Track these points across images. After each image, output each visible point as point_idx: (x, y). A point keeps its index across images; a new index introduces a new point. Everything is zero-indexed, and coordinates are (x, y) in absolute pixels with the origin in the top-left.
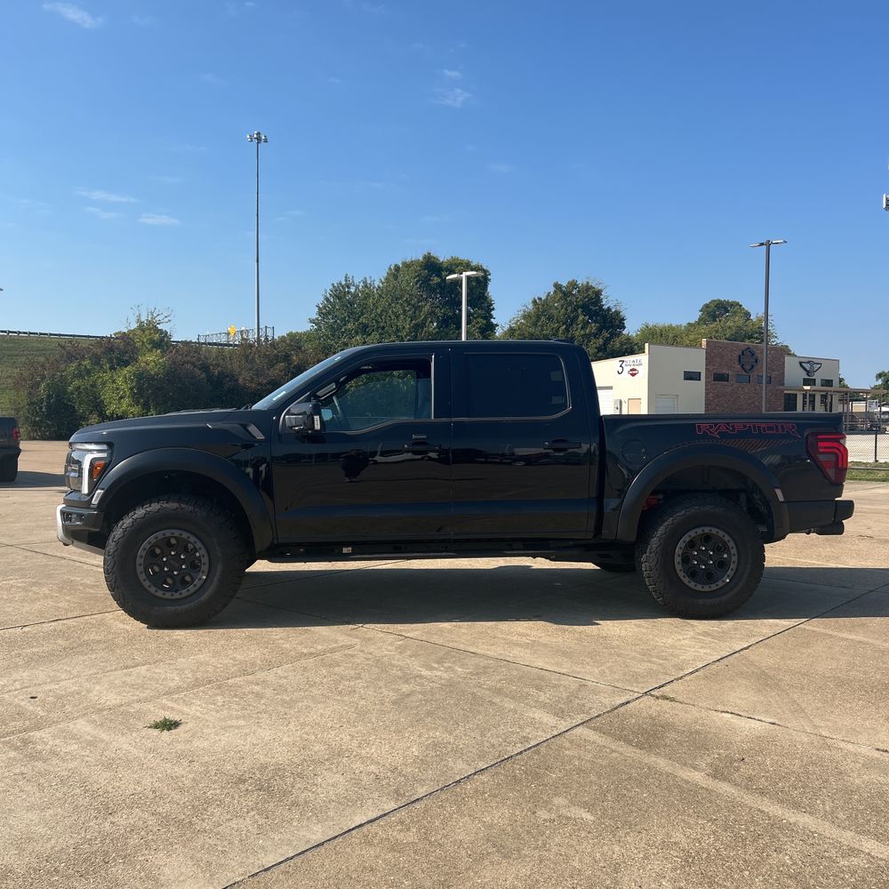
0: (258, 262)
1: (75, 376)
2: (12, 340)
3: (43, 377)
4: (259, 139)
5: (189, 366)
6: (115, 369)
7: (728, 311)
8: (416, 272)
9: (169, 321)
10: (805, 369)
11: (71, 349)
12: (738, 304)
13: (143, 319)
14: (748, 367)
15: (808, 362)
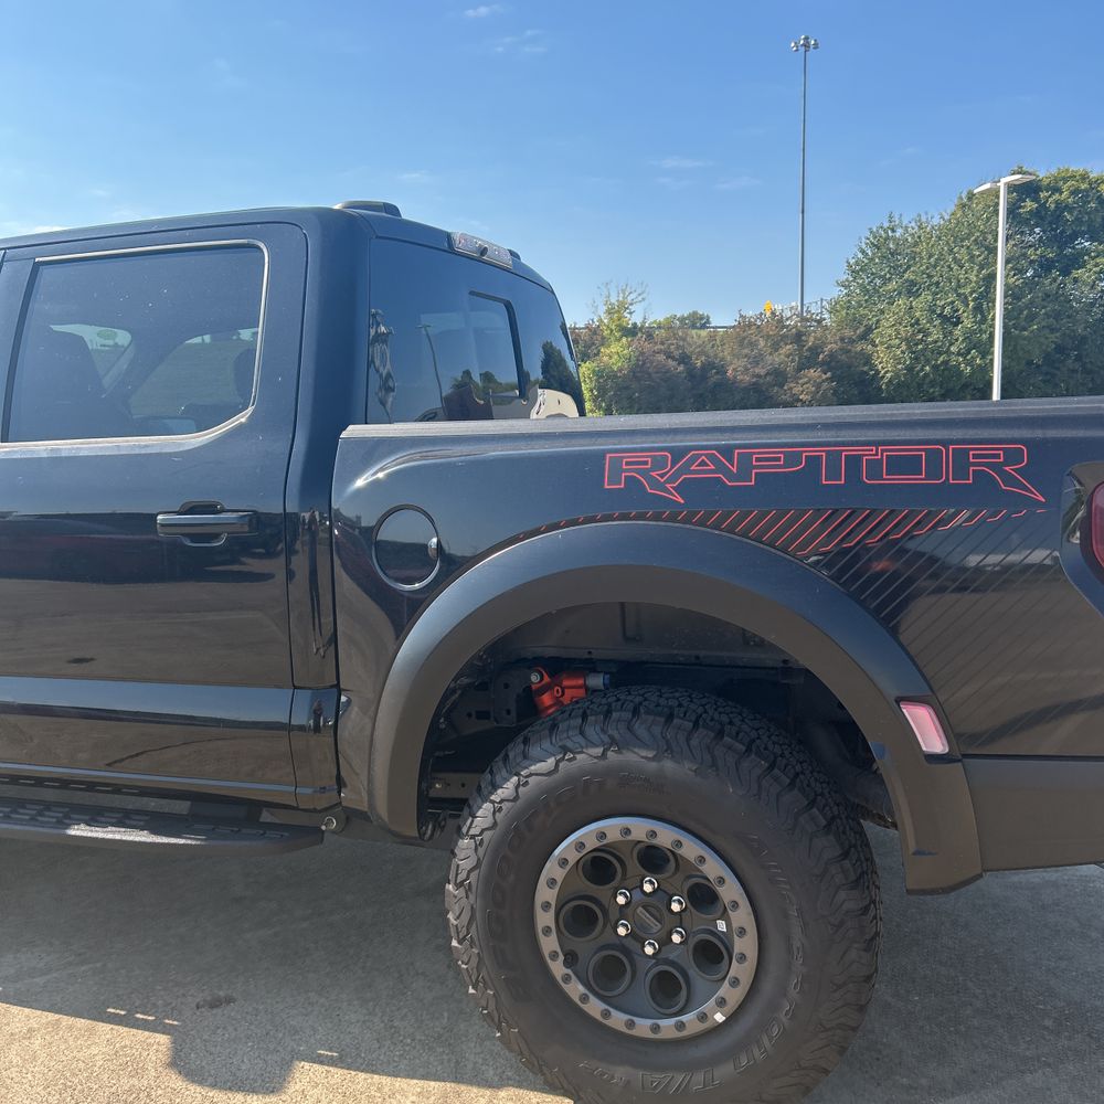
4: (806, 45)
5: (662, 357)
9: (643, 299)
13: (613, 300)
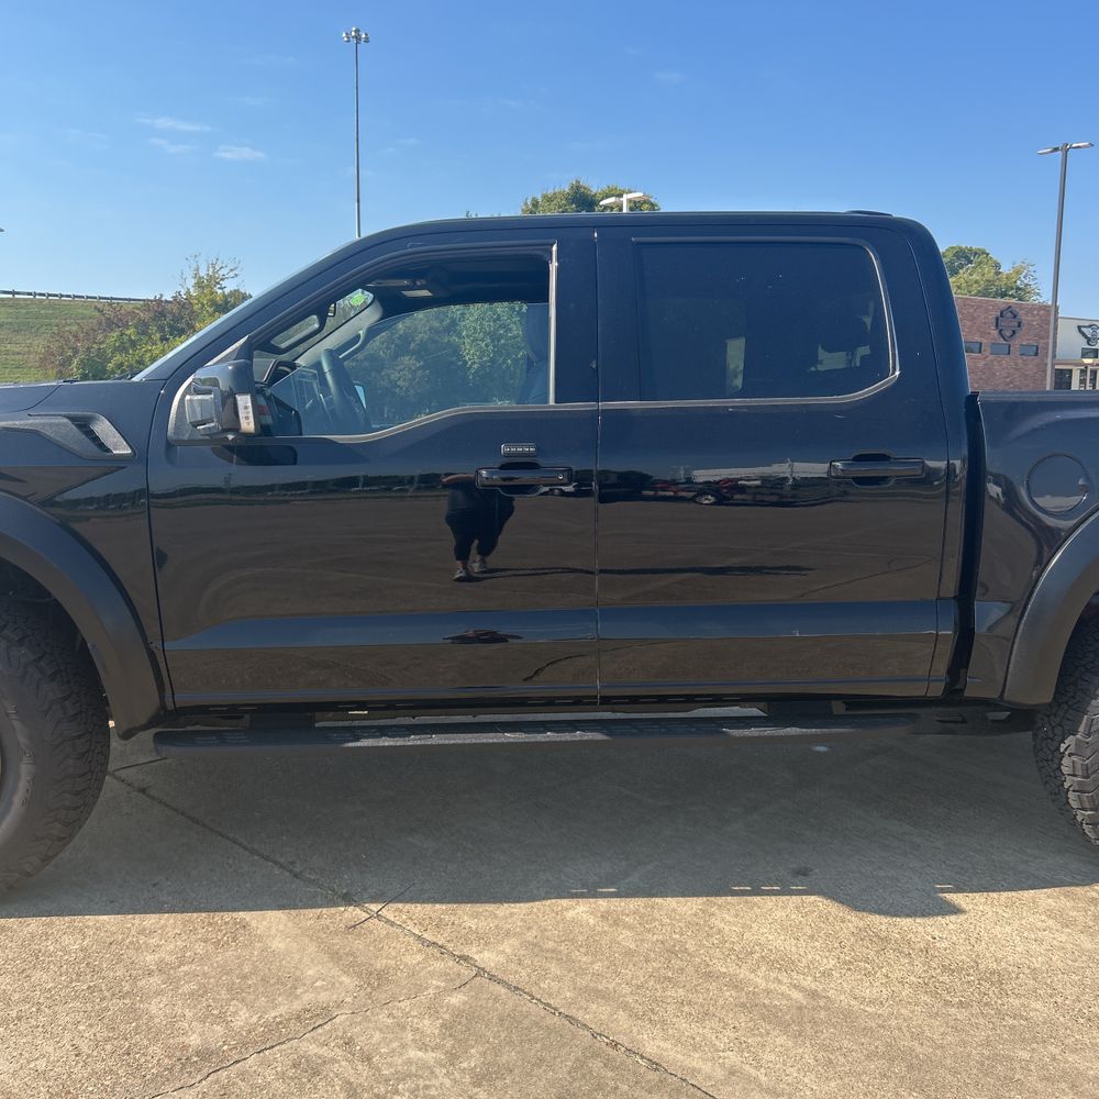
0: (358, 201)
1: (116, 349)
2: (51, 305)
3: (76, 351)
4: (358, 38)
6: (167, 340)
7: (971, 262)
8: (560, 207)
9: (236, 275)
10: (1086, 337)
11: (112, 315)
12: (984, 253)
13: (203, 273)
14: (1008, 333)
15: (1090, 326)
